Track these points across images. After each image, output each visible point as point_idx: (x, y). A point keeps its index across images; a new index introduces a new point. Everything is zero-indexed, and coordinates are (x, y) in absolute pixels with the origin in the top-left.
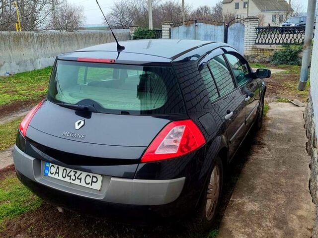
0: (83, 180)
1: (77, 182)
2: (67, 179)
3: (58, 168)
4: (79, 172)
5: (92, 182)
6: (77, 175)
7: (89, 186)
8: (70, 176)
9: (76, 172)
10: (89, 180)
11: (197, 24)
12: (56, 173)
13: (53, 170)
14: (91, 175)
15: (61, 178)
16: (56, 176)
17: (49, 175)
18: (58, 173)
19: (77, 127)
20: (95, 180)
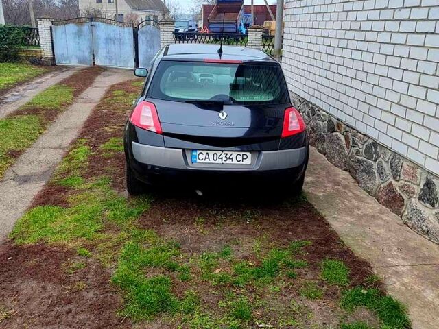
0: (234, 159)
1: (229, 161)
2: (219, 161)
3: (207, 153)
4: (229, 153)
5: (243, 159)
6: (228, 156)
7: (241, 163)
8: (222, 158)
9: (227, 154)
10: (240, 158)
11: (93, 23)
12: (206, 158)
13: (201, 157)
14: (241, 153)
15: (212, 161)
16: (207, 161)
17: (198, 161)
18: (209, 158)
19: (223, 117)
20: (245, 157)
